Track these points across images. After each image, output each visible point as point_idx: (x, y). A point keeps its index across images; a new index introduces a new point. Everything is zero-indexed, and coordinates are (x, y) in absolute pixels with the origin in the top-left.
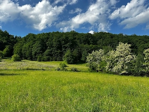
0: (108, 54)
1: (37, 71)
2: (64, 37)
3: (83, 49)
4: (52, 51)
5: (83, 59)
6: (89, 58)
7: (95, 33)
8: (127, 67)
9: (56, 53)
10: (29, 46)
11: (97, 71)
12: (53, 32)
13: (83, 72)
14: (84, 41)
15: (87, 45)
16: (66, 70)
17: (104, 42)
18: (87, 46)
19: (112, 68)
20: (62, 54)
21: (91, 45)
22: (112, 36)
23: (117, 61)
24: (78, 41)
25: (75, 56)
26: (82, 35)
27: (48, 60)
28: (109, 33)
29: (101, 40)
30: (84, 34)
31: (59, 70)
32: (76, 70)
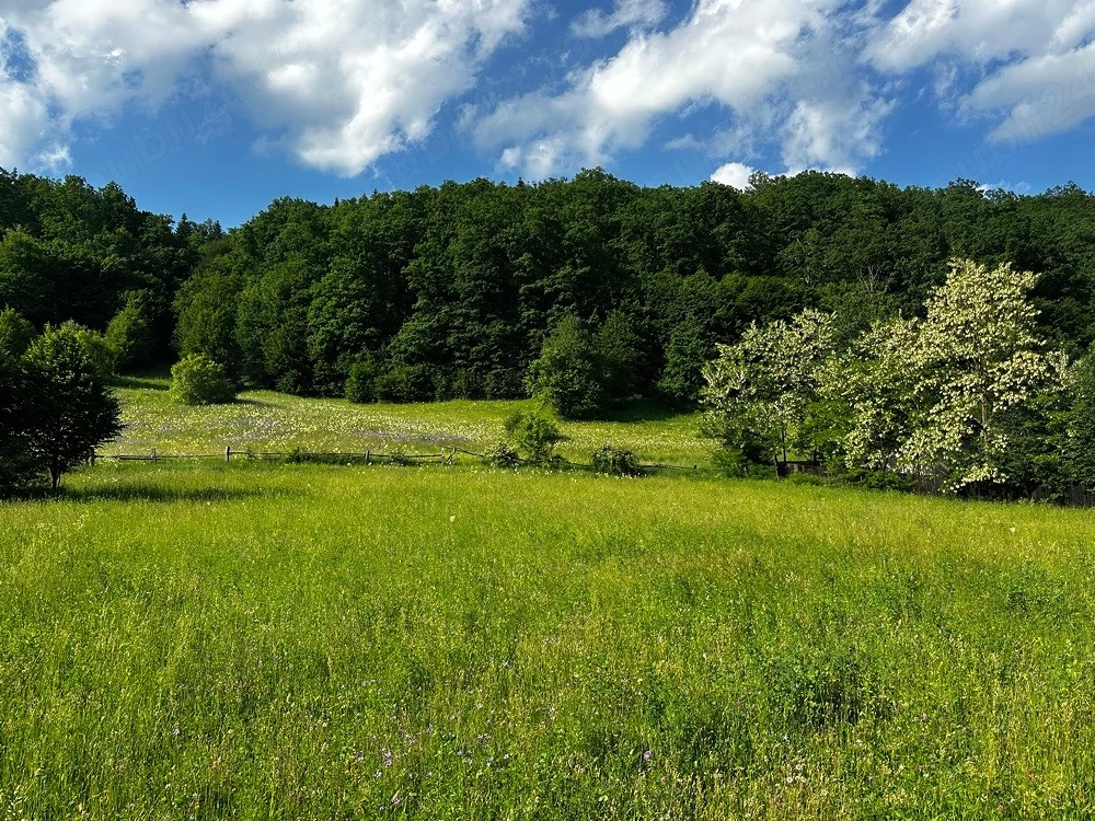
0: (862, 344)
1: (362, 471)
2: (530, 222)
3: (671, 309)
4: (443, 330)
5: (670, 383)
6: (724, 372)
7: (761, 186)
8: (1001, 441)
9: (473, 342)
10: (285, 293)
11: (783, 470)
12: (450, 187)
13: (676, 473)
14: (680, 249)
15: (699, 281)
16: (558, 464)
17: (832, 255)
18: (702, 288)
19: (890, 443)
20: (517, 348)
21: (730, 280)
22: (893, 206)
23: (933, 396)
24: (635, 249)
25: (613, 364)
26: (667, 199)
27: (422, 392)
28: (866, 185)
29: (811, 234)
30: (680, 195)
31: (508, 460)
32: (625, 465)
